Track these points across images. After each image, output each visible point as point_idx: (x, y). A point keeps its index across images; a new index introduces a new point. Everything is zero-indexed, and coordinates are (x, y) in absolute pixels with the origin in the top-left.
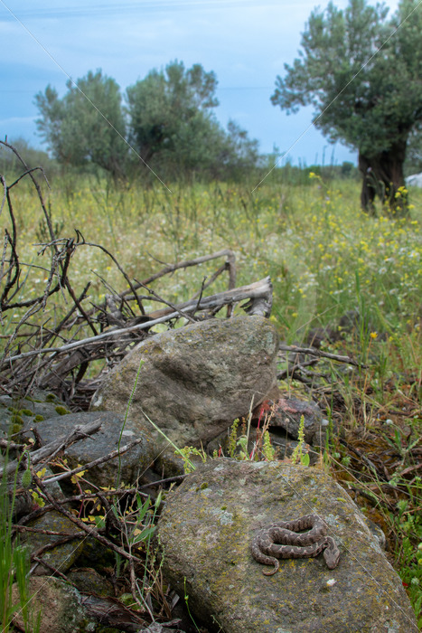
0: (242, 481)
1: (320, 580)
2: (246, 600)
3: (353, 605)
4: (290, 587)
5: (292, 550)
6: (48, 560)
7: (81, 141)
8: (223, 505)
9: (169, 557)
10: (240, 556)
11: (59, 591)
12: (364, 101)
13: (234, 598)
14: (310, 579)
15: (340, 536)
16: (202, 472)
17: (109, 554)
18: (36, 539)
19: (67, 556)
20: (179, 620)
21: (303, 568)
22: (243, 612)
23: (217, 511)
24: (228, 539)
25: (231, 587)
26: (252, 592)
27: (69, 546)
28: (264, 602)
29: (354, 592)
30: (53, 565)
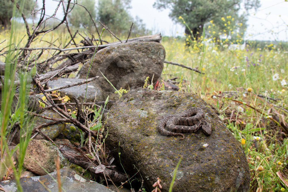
0: (152, 98)
1: (199, 144)
2: (155, 154)
3: (220, 157)
4: (181, 148)
5: (182, 127)
6: (44, 132)
7: (79, 18)
8: (142, 108)
9: (111, 134)
10: (152, 132)
11: (48, 147)
12: (188, 9)
13: (148, 153)
14: (192, 144)
15: (209, 122)
16: (131, 93)
17: (78, 136)
18: (38, 121)
19: (54, 131)
20: (114, 166)
21: (188, 138)
22: (153, 160)
23: (138, 111)
24: (144, 124)
25: (146, 147)
26: (159, 150)
27: (56, 126)
28: (166, 155)
29: (220, 150)
30: (46, 134)
